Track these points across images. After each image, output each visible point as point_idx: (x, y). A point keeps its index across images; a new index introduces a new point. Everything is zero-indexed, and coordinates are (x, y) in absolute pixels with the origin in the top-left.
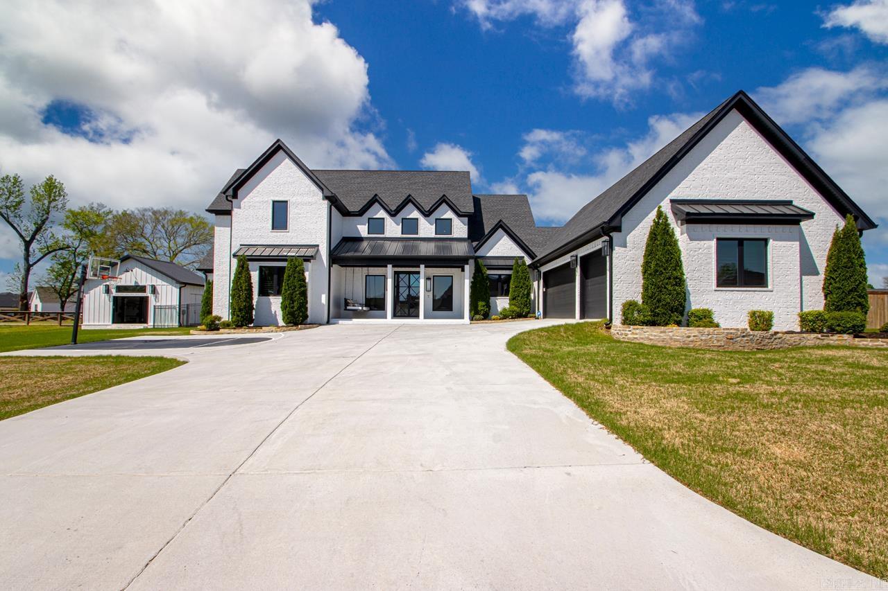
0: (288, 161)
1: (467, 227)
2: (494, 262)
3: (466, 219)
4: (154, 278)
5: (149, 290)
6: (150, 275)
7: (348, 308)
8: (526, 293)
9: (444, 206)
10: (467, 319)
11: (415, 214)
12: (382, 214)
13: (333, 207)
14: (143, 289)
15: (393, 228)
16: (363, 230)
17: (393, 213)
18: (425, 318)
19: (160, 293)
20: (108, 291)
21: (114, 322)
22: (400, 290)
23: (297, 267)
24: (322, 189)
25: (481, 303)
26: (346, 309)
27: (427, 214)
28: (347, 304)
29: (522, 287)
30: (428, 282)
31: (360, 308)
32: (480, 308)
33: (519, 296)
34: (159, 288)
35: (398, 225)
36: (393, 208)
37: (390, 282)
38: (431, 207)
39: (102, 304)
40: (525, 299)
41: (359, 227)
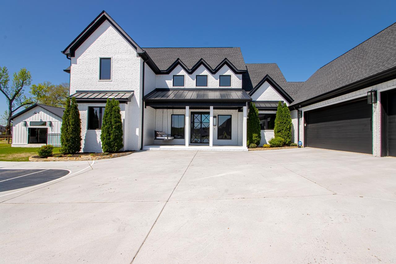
0: (111, 28)
1: (241, 81)
2: (263, 105)
3: (241, 76)
4: (51, 117)
5: (48, 124)
6: (49, 116)
7: (158, 138)
8: (288, 127)
9: (225, 66)
10: (245, 147)
11: (205, 72)
12: (182, 72)
13: (145, 63)
14: (45, 124)
15: (190, 82)
16: (169, 84)
17: (190, 71)
18: (214, 145)
19: (54, 126)
20: (26, 125)
21: (29, 143)
22: (195, 125)
23: (113, 107)
24: (136, 48)
25: (255, 135)
26: (156, 139)
27: (214, 72)
28: (156, 135)
29: (285, 123)
30: (215, 119)
31: (166, 138)
32: (254, 139)
33: (283, 130)
34: (53, 123)
35: (194, 80)
36: (190, 68)
37: (188, 119)
38: (217, 67)
39: (23, 132)
40: (288, 132)
41: (167, 81)
